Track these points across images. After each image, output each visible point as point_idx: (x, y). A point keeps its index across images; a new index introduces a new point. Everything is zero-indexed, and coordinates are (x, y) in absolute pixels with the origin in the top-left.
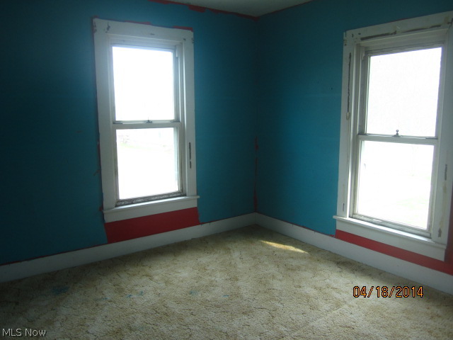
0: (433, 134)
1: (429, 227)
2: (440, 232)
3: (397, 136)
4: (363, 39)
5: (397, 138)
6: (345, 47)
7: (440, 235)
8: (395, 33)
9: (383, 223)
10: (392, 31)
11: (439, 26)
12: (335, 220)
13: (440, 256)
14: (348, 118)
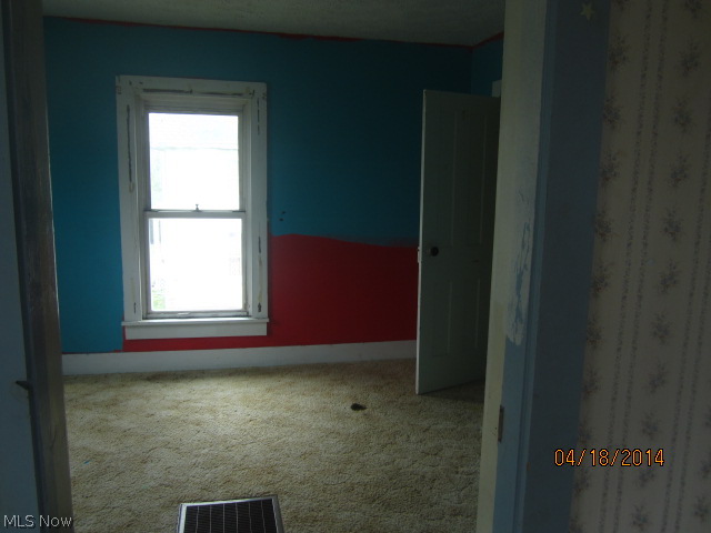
0: (236, 207)
1: (246, 305)
2: (260, 307)
3: (197, 210)
4: (146, 90)
5: (197, 213)
6: (118, 97)
7: (260, 310)
8: (191, 92)
9: (191, 315)
10: (187, 89)
11: (240, 95)
12: (124, 327)
13: (262, 331)
14: (132, 190)
